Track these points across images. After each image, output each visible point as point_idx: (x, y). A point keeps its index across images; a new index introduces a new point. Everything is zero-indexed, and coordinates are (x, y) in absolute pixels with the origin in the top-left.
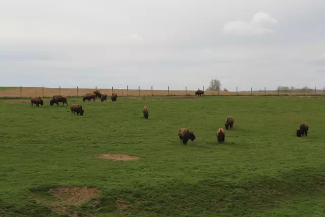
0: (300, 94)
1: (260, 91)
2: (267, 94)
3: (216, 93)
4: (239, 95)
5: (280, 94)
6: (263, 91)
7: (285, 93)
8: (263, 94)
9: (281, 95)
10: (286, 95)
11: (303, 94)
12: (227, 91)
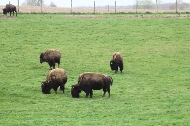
0: (169, 11)
1: (108, 7)
2: (118, 11)
3: (38, 9)
4: (74, 13)
5: (139, 11)
6: (112, 7)
7: (147, 10)
8: (113, 11)
9: (140, 13)
10: (148, 13)
11: (174, 11)
12: (54, 6)
